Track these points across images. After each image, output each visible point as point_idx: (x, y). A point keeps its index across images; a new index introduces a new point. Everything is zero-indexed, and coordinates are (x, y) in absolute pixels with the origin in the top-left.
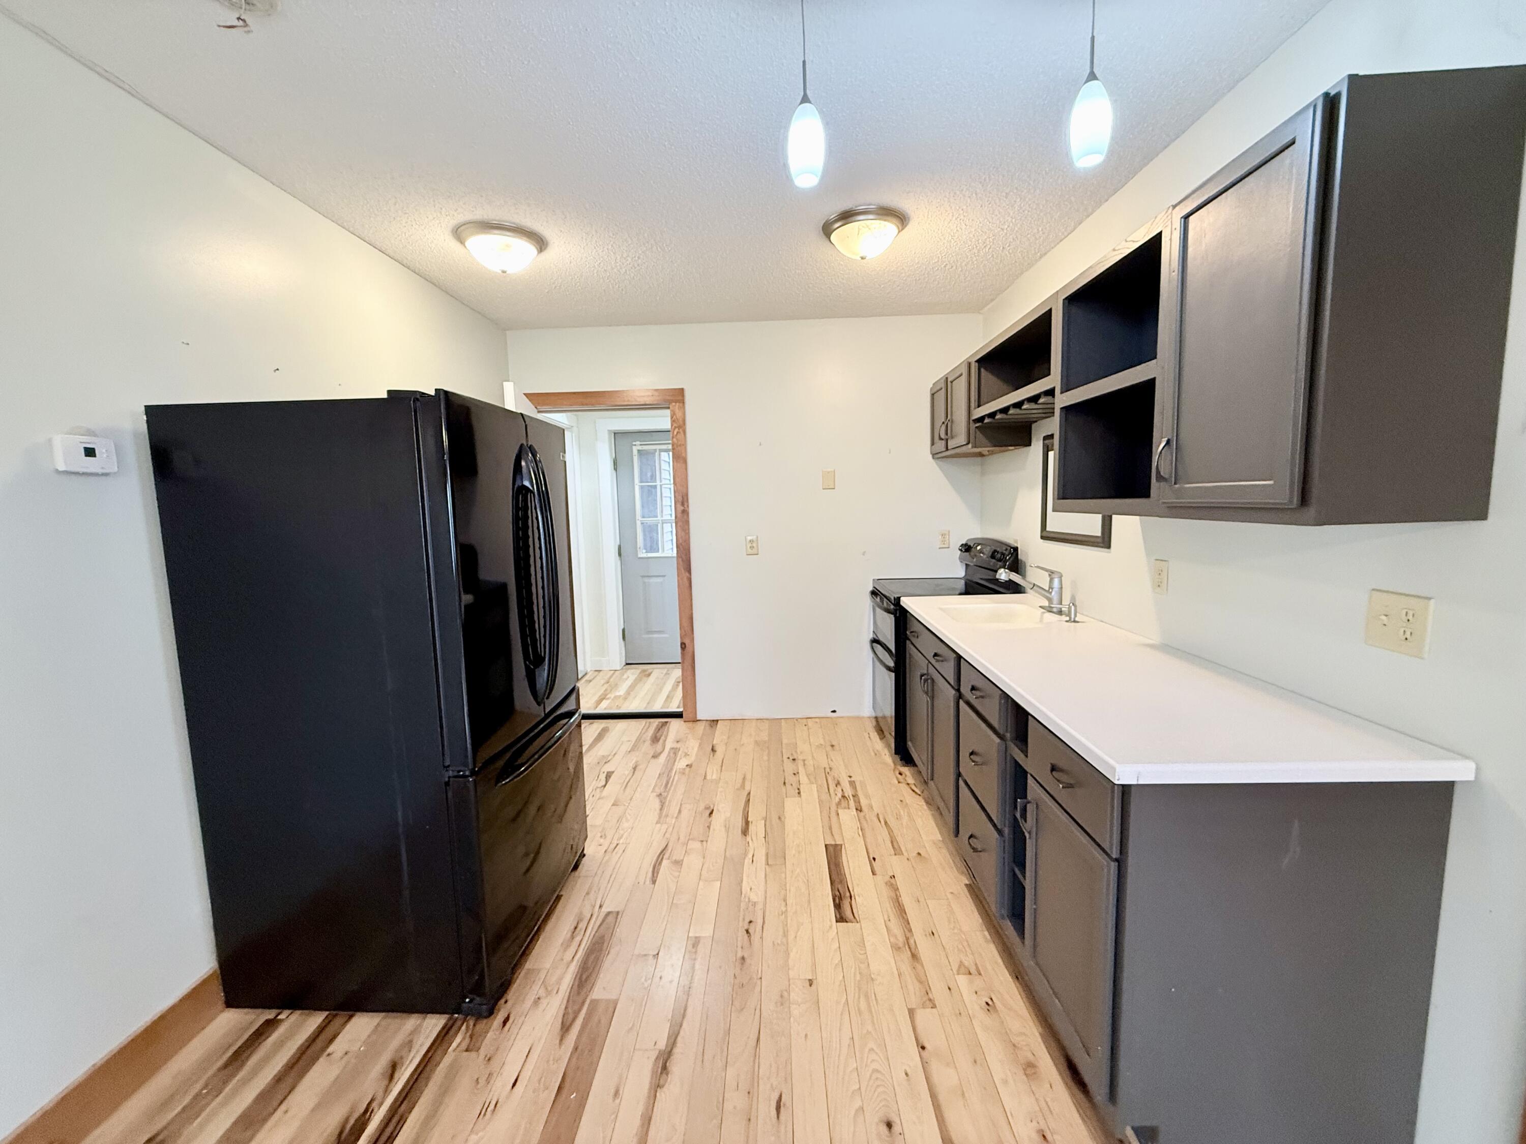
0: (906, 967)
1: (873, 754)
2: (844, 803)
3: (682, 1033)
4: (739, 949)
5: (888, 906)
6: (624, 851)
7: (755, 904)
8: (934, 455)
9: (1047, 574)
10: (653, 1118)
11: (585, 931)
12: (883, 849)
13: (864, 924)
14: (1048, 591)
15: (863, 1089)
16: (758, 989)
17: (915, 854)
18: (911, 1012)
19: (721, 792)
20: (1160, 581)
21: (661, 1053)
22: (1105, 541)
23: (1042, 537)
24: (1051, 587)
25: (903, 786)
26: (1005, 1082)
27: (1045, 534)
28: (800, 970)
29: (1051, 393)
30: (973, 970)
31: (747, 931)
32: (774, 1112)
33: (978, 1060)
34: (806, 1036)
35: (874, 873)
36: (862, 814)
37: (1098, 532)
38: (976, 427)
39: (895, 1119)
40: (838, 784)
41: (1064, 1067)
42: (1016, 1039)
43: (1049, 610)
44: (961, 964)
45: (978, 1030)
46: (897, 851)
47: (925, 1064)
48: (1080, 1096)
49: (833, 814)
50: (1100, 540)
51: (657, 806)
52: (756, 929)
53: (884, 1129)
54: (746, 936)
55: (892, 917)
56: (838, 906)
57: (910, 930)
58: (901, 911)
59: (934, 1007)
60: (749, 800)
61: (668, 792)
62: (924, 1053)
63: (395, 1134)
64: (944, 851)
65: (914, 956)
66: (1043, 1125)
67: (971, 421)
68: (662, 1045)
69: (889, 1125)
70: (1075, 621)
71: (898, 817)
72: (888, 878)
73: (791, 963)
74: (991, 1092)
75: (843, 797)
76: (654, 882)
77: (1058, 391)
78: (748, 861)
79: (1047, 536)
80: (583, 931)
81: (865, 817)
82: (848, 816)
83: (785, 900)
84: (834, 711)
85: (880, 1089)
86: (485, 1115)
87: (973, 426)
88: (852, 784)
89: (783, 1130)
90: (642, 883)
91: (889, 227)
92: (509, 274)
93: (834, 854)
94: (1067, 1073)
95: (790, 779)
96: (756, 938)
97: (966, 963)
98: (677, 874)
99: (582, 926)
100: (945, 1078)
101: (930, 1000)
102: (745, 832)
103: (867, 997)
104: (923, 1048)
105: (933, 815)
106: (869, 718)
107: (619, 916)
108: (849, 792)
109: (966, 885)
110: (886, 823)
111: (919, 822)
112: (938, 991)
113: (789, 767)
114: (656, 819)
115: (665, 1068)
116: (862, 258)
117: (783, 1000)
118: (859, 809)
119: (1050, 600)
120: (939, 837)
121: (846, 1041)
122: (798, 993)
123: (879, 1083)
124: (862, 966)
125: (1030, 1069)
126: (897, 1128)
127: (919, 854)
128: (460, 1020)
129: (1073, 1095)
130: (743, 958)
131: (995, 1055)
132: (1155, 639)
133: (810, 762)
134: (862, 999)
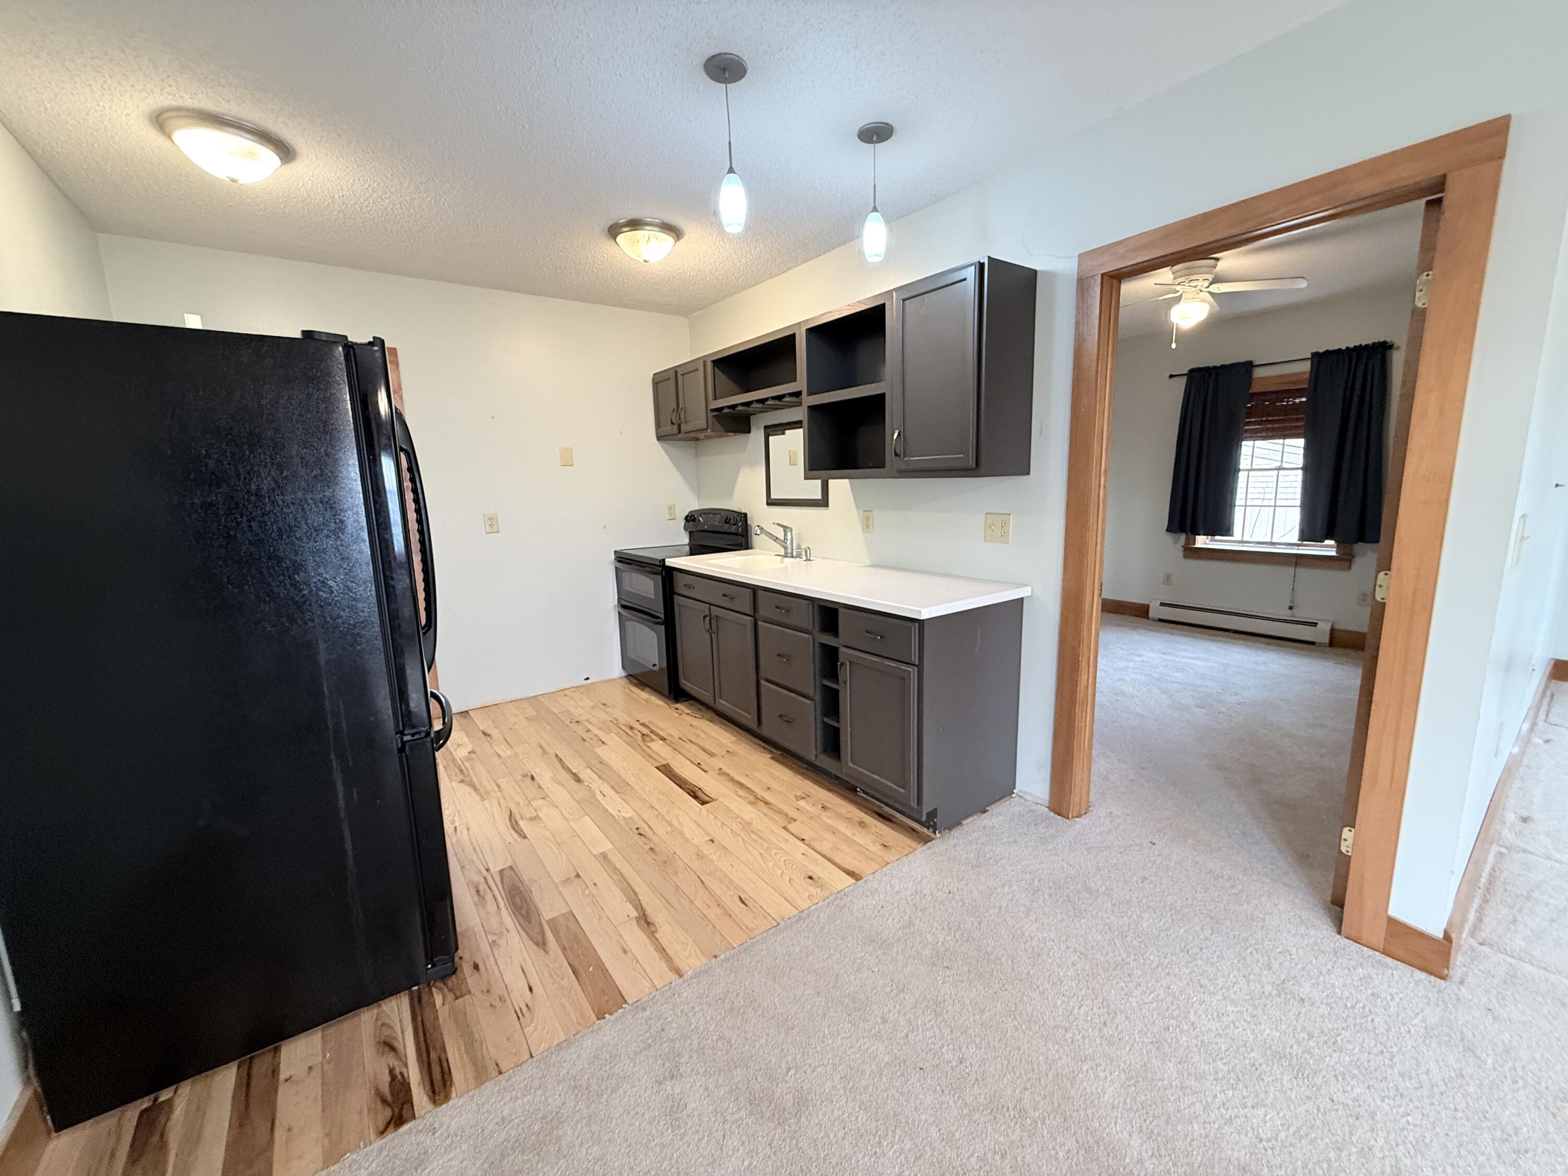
0: (765, 809)
1: (644, 702)
2: (647, 739)
3: (643, 903)
4: (644, 846)
5: (730, 785)
6: (468, 830)
7: (631, 818)
8: (659, 438)
9: (782, 529)
10: (664, 946)
11: (490, 889)
12: (702, 757)
13: (721, 799)
14: (784, 541)
15: (785, 870)
16: (677, 858)
17: (725, 752)
18: (785, 828)
19: (528, 762)
20: (867, 524)
21: (638, 919)
22: (824, 502)
23: (768, 504)
24: (785, 539)
25: (684, 716)
26: (854, 834)
27: (769, 501)
28: (699, 838)
29: (798, 394)
30: (804, 796)
31: (640, 834)
32: (743, 906)
33: (834, 832)
34: (731, 865)
35: (706, 772)
36: (668, 741)
37: (819, 496)
38: (714, 416)
39: (811, 874)
40: (631, 728)
41: (876, 816)
42: (848, 816)
43: (786, 556)
44: (796, 796)
45: (827, 821)
46: (712, 755)
47: (809, 846)
48: (891, 824)
49: (645, 748)
50: (822, 502)
51: (468, 789)
52: (645, 829)
53: (810, 881)
54: (642, 837)
55: (737, 790)
56: (696, 797)
57: (754, 792)
58: (741, 785)
59: (795, 820)
60: (561, 760)
61: (469, 775)
62: (805, 842)
63: (446, 1068)
64: (743, 744)
65: (766, 803)
66: (881, 842)
67: (709, 412)
68: (634, 914)
69: (810, 878)
70: (810, 560)
71: (697, 735)
72: (717, 771)
73: (688, 836)
74: (851, 842)
75: (643, 735)
76: (525, 837)
77: (805, 393)
78: (599, 797)
79: (771, 502)
80: (488, 890)
81: (671, 742)
82: (657, 746)
83: (653, 807)
84: (588, 679)
85: (794, 867)
86: (523, 1015)
87: (710, 414)
88: (643, 725)
89: (754, 909)
90: (513, 842)
91: (666, 240)
92: (241, 184)
93: (666, 770)
94: (880, 819)
95: (585, 736)
96: (650, 834)
97: (799, 795)
98: (542, 825)
99: (483, 887)
100: (825, 847)
101: (791, 818)
102: (578, 780)
103: (753, 832)
104: (803, 840)
105: (720, 727)
106: (620, 678)
107: (515, 867)
108: (645, 731)
109: (771, 758)
110: (690, 741)
111: (714, 734)
112: (792, 813)
113: (579, 729)
114: (478, 798)
115: (649, 924)
116: (645, 261)
117: (700, 856)
118: (663, 739)
119: (785, 548)
120: (734, 738)
121: (759, 857)
122: (707, 849)
123: (791, 865)
124: (739, 820)
125: (862, 824)
126: (814, 877)
127: (728, 751)
128: (424, 988)
129: (888, 826)
130: (651, 849)
131: (842, 827)
132: (868, 562)
133: (595, 720)
134: (753, 835)
